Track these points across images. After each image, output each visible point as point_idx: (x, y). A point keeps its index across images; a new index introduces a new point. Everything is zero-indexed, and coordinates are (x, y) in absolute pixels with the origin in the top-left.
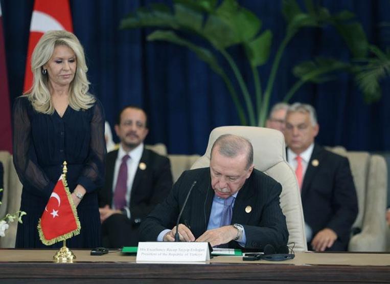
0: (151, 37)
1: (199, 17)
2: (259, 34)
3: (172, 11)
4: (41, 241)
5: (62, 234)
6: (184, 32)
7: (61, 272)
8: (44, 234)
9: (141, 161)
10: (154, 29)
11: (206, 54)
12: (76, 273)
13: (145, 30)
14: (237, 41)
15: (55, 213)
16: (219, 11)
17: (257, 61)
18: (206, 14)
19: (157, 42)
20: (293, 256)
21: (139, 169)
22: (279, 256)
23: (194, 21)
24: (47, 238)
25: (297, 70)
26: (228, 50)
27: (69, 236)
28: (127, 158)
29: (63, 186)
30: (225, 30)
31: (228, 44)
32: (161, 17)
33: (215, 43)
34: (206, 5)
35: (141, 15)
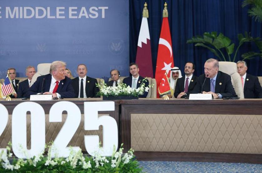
0: (196, 45)
1: (211, 39)
2: (230, 45)
3: (203, 38)
4: (159, 94)
5: (165, 91)
6: (207, 44)
7: (165, 103)
8: (160, 91)
9: (192, 79)
10: (197, 43)
11: (214, 50)
12: (170, 103)
13: (195, 43)
14: (224, 47)
15: (163, 85)
16: (217, 38)
17: (230, 52)
18: (213, 39)
19: (198, 46)
20: (239, 98)
21: (191, 82)
22: (235, 98)
23: (210, 41)
24: (161, 93)
25: (243, 56)
26: (221, 49)
27: (168, 92)
28: (188, 78)
29: (166, 77)
30: (220, 43)
31: (220, 48)
32: (200, 39)
33: (216, 47)
34: (214, 36)
35: (193, 39)
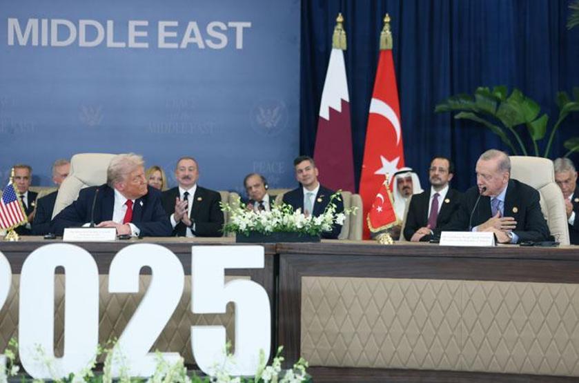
0: (457, 117)
1: (494, 104)
2: (538, 117)
3: (474, 99)
4: (369, 230)
5: (385, 224)
6: (482, 114)
7: (383, 251)
8: (372, 224)
9: (446, 198)
10: (458, 111)
11: (499, 130)
12: (395, 252)
13: (454, 112)
14: (522, 121)
15: (380, 209)
16: (508, 100)
17: (536, 136)
18: (499, 102)
19: (462, 120)
20: (558, 244)
21: (444, 202)
22: (547, 243)
23: (490, 107)
24: (374, 227)
25: (567, 144)
26: (515, 128)
27: (390, 226)
28: (437, 195)
29: (386, 189)
30: (513, 113)
31: (515, 124)
32: (465, 103)
33: (504, 122)
34: (499, 95)
35: (451, 102)
